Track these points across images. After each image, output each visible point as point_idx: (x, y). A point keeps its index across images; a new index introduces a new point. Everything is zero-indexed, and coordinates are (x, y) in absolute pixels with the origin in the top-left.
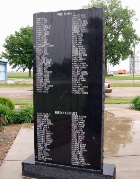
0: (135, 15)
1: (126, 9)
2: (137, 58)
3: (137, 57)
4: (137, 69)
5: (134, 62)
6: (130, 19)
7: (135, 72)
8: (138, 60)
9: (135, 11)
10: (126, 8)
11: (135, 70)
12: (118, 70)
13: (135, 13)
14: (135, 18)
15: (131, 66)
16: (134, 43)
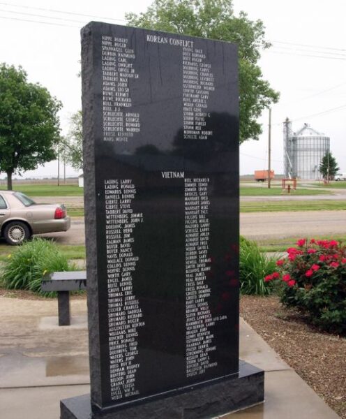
0: (263, 33)
1: (242, 21)
2: (301, 141)
3: (303, 138)
4: (302, 167)
5: (295, 150)
6: (253, 43)
7: (298, 175)
8: (305, 147)
9: (264, 25)
10: (242, 17)
11: (298, 170)
12: (256, 172)
13: (264, 30)
14: (263, 42)
15: (287, 161)
16: (259, 103)
